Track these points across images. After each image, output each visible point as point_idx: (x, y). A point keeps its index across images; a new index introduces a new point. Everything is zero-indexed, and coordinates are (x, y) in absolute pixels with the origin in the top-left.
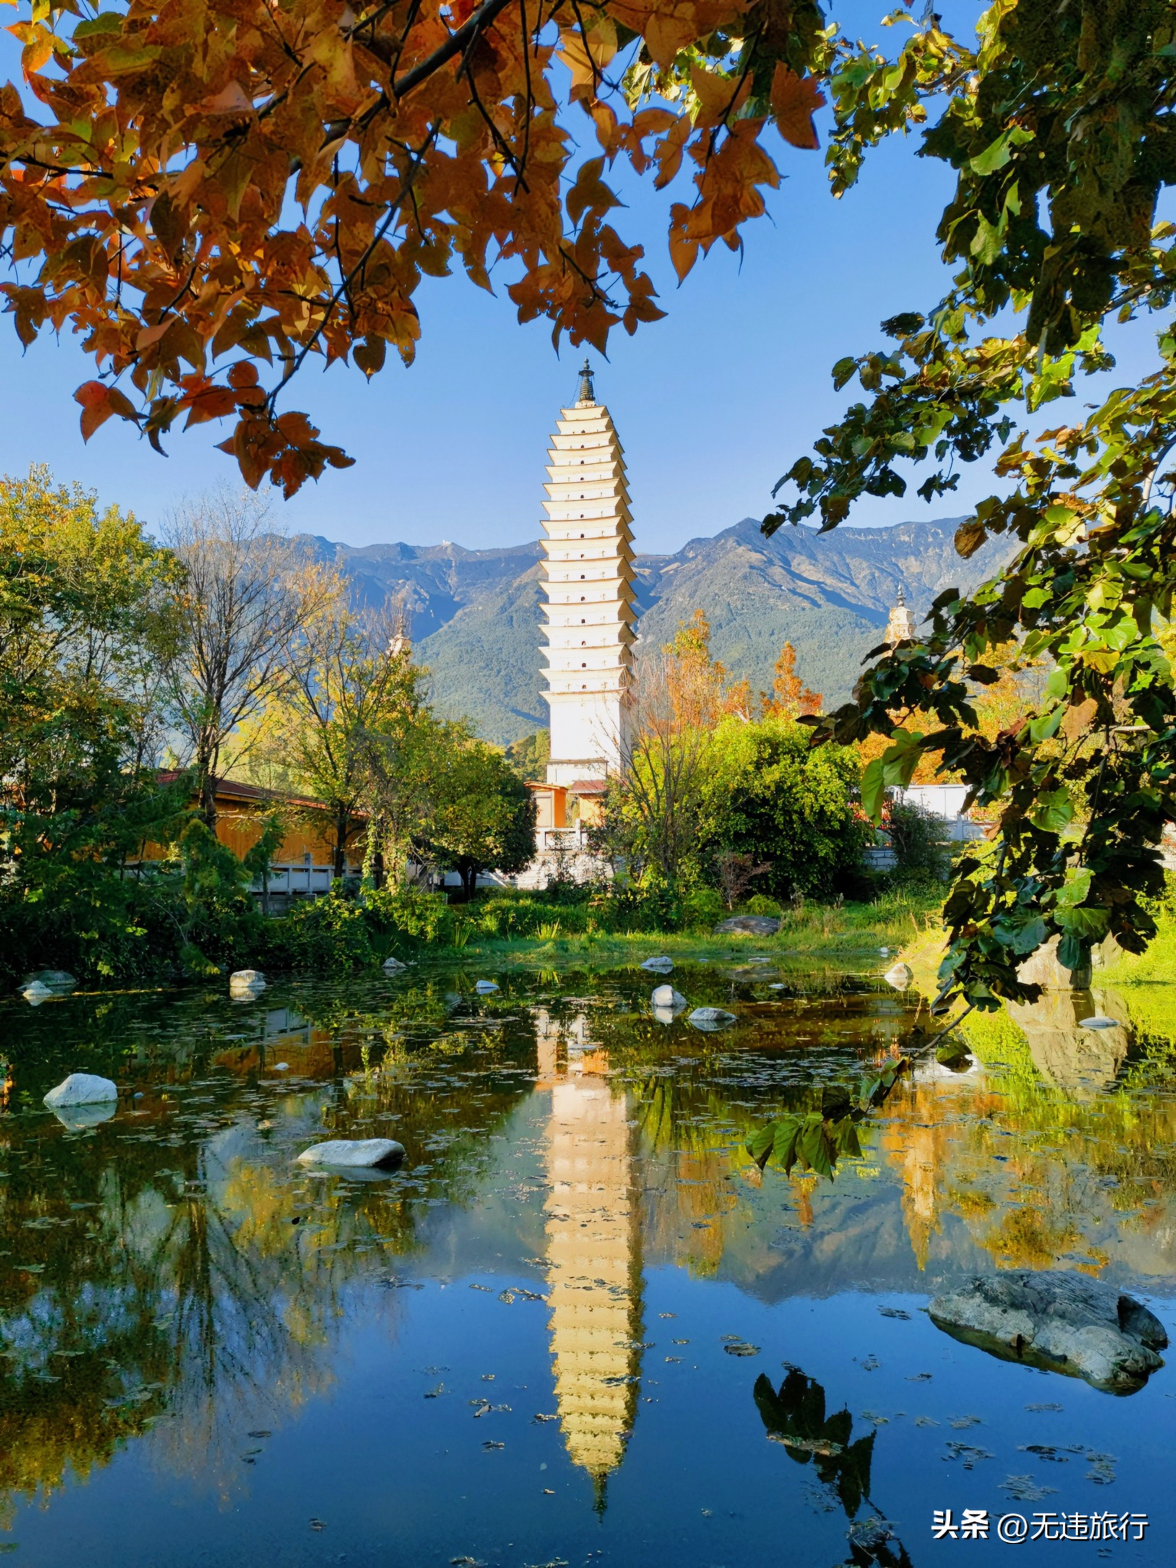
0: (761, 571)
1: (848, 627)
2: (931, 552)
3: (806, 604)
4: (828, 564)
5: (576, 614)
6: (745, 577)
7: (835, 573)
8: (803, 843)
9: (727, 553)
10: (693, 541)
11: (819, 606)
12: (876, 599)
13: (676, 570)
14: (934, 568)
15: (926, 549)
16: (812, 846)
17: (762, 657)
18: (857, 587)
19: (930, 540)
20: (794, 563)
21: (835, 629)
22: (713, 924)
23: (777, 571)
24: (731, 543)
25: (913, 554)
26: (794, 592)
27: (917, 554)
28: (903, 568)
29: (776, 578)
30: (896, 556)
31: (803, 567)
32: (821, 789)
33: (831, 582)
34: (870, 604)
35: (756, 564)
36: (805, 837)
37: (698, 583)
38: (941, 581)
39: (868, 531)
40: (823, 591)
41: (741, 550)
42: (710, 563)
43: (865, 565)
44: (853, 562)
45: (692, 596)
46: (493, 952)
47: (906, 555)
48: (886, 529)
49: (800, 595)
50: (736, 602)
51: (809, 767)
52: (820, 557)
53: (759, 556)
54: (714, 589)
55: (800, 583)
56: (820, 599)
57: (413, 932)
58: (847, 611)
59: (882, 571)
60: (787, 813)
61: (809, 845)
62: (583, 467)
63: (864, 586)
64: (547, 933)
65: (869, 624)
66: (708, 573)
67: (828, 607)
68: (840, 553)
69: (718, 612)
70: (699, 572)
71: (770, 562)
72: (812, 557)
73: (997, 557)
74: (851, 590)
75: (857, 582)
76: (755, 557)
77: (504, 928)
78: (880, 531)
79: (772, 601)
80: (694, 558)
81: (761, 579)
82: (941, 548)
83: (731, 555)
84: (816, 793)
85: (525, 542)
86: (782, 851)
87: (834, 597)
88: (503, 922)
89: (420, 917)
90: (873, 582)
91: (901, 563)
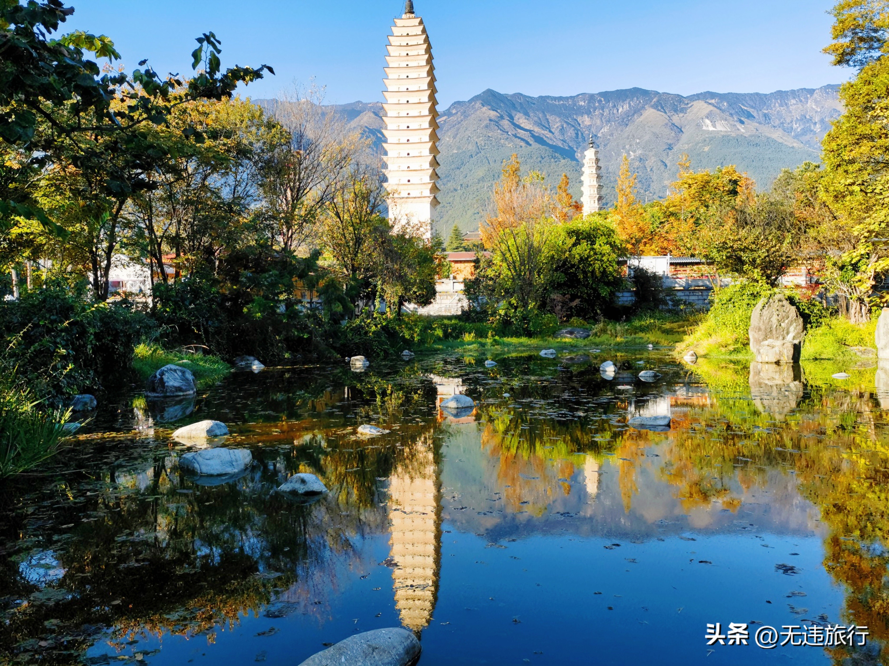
0: (496, 122)
1: (547, 158)
2: (597, 113)
3: (523, 144)
4: (536, 119)
5: (404, 150)
6: (487, 126)
7: (540, 124)
8: (592, 288)
9: (476, 111)
10: (455, 103)
11: (530, 145)
12: (564, 141)
13: (445, 121)
14: (598, 122)
15: (594, 111)
16: (597, 291)
17: (496, 175)
18: (553, 133)
19: (597, 104)
20: (516, 118)
21: (539, 159)
22: (554, 333)
23: (505, 123)
24: (478, 104)
25: (586, 113)
26: (515, 136)
27: (588, 113)
28: (580, 122)
29: (505, 127)
30: (576, 114)
31: (521, 121)
32: (605, 258)
33: (537, 130)
34: (560, 144)
35: (493, 118)
36: (594, 286)
37: (458, 129)
38: (603, 130)
39: (560, 98)
40: (533, 136)
41: (484, 109)
42: (466, 117)
43: (558, 119)
44: (551, 118)
45: (454, 138)
46: (447, 347)
47: (582, 114)
48: (571, 97)
49: (519, 138)
50: (481, 141)
51: (596, 246)
52: (531, 114)
53: (494, 113)
54: (468, 133)
55: (519, 131)
56: (531, 141)
57: (407, 337)
58: (547, 148)
59: (568, 124)
60: (585, 272)
61: (595, 290)
62: (408, 58)
63: (557, 133)
64: (468, 337)
65: (560, 156)
66: (464, 123)
67: (535, 145)
68: (544, 113)
69: (470, 147)
70: (459, 123)
71: (502, 117)
72: (526, 114)
73: (635, 116)
74: (550, 135)
75: (553, 130)
76: (493, 114)
77: (446, 335)
78: (567, 98)
79: (502, 141)
80: (457, 113)
81: (496, 128)
82: (603, 110)
83: (478, 112)
84: (602, 261)
85: (353, 101)
86: (581, 293)
87: (539, 140)
88: (445, 332)
89: (410, 329)
90: (562, 130)
91: (579, 119)
